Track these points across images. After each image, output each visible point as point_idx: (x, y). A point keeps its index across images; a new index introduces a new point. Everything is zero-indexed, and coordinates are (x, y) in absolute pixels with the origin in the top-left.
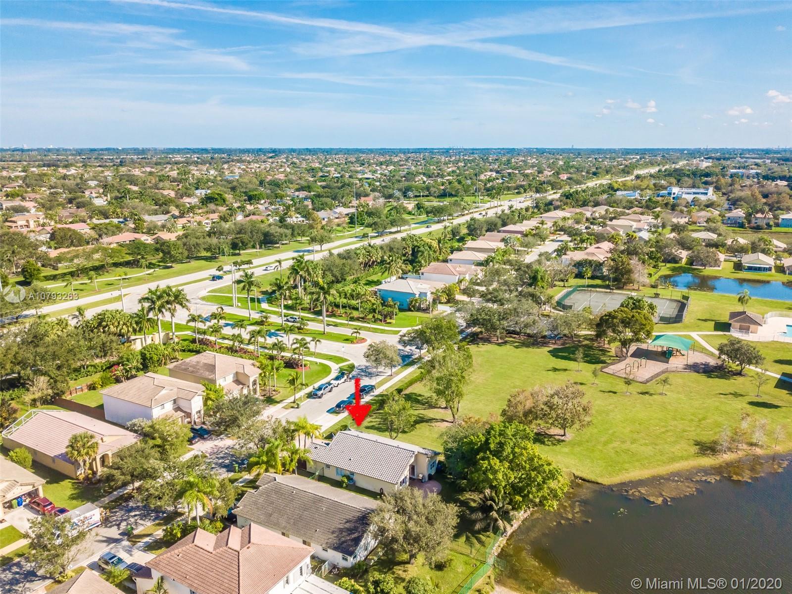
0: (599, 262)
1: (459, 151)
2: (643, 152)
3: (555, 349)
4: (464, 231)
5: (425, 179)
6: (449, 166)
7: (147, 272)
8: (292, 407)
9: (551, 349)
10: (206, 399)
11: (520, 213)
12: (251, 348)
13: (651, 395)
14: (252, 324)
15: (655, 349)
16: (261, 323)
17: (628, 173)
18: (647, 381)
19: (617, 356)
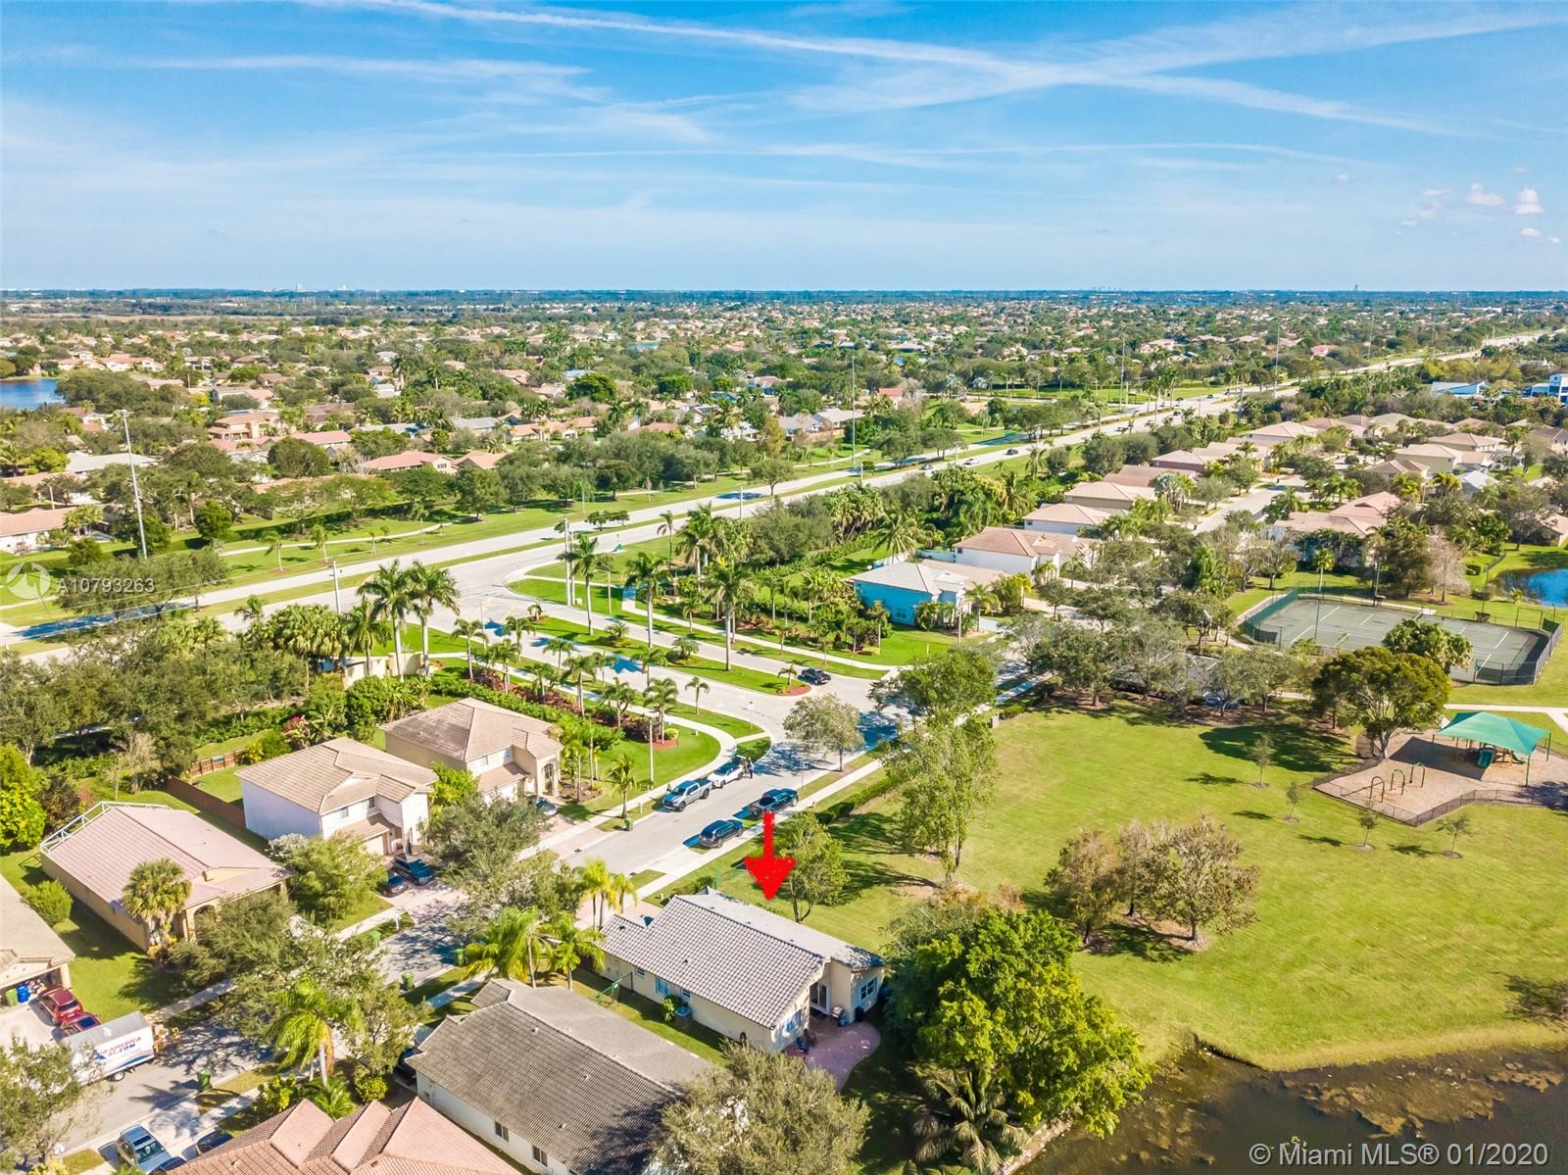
0: (1356, 538)
1: (1109, 297)
2: (1511, 300)
3: (1218, 730)
4: (1076, 461)
5: (1024, 351)
6: (1082, 325)
7: (429, 529)
8: (617, 828)
9: (1208, 729)
11: (1205, 427)
12: (572, 691)
13: (1423, 854)
14: (591, 643)
15: (1453, 744)
16: (608, 641)
17: (1468, 343)
18: (1419, 821)
19: (1359, 756)
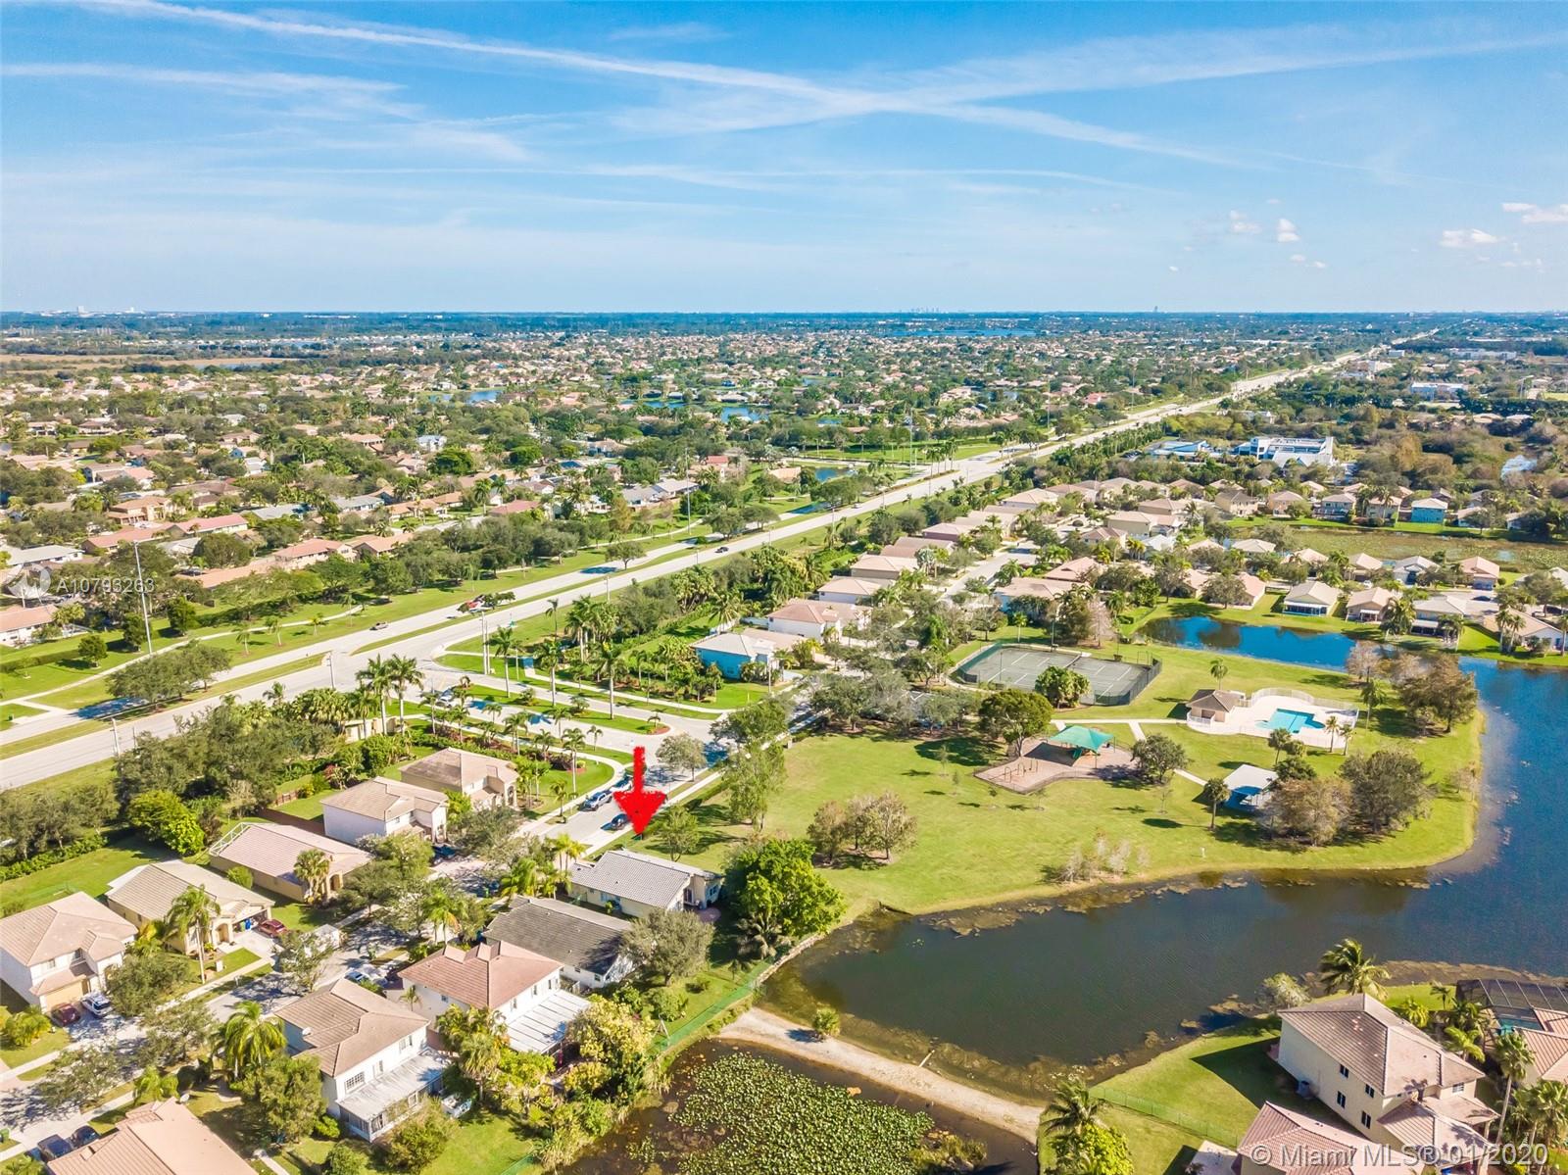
3: (926, 743)
4: (865, 531)
7: (352, 612)
8: (557, 822)
9: (920, 742)
10: (451, 810)
12: (508, 739)
13: (1024, 809)
14: (510, 704)
15: (1061, 745)
16: (523, 702)
18: (1028, 790)
